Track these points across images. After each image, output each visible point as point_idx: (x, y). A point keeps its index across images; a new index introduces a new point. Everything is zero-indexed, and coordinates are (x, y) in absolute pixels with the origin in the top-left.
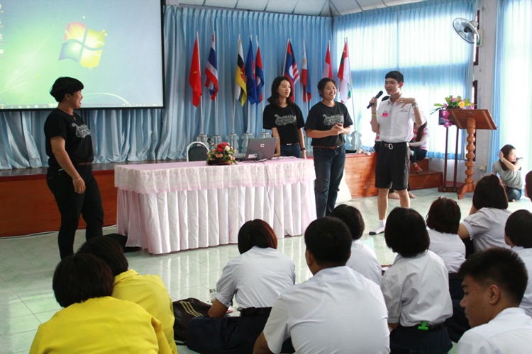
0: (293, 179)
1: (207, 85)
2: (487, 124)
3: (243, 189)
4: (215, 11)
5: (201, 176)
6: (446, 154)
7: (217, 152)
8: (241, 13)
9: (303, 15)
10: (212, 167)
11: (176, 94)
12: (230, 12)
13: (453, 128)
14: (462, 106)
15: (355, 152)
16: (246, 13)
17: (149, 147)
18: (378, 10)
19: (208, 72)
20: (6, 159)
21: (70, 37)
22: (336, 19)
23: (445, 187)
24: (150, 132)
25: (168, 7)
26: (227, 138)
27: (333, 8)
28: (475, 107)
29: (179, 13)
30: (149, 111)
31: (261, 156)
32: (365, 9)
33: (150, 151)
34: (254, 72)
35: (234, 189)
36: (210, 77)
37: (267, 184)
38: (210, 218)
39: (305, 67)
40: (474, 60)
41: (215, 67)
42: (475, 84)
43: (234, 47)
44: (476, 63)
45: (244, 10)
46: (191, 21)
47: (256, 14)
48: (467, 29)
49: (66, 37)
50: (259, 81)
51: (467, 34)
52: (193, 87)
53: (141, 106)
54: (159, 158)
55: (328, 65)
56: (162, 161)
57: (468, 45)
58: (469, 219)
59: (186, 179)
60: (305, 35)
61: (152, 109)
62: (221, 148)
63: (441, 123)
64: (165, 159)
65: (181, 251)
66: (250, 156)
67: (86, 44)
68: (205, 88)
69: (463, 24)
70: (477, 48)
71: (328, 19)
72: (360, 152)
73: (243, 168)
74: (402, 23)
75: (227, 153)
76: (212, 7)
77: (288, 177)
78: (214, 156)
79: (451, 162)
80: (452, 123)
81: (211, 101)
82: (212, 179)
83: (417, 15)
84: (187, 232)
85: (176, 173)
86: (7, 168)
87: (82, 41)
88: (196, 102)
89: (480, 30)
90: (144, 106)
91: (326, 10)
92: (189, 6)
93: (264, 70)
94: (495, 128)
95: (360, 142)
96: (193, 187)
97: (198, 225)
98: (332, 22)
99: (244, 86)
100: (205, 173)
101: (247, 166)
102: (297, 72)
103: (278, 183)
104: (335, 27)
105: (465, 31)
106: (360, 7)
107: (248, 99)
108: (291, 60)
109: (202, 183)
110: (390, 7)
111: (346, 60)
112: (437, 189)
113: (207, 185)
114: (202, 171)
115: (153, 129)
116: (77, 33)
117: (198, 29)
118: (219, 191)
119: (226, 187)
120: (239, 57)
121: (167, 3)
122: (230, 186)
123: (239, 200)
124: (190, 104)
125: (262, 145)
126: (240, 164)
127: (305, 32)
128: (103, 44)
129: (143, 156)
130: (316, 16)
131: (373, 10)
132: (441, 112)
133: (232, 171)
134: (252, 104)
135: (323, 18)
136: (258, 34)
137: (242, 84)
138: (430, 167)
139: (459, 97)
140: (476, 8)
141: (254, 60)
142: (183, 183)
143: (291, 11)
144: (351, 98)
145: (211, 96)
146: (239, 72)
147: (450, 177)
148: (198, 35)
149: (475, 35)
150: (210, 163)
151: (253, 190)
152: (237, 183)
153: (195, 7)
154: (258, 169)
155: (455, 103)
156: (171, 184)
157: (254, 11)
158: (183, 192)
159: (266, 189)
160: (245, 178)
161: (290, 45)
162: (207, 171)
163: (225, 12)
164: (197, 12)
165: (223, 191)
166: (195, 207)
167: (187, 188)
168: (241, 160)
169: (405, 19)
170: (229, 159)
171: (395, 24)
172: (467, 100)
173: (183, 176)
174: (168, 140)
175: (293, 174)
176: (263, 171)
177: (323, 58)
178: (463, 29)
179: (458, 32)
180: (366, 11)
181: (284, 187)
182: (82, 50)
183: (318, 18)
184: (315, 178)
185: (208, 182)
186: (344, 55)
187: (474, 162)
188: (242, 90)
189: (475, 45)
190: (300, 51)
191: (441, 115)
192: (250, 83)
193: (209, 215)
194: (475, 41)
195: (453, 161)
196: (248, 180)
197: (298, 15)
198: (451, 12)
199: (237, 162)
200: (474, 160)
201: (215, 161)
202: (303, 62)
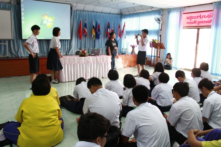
0: (105, 61)
1: (84, 33)
2: (163, 47)
3: (90, 64)
4: (87, 12)
5: (77, 60)
6: (152, 56)
7: (82, 53)
8: (94, 13)
9: (113, 14)
10: (80, 57)
11: (75, 36)
12: (91, 12)
13: (154, 48)
14: (156, 42)
15: (125, 54)
16: (96, 13)
17: (66, 51)
18: (134, 13)
19: (84, 30)
20: (25, 54)
21: (44, 19)
22: (122, 16)
23: (151, 65)
24: (67, 47)
25: (73, 11)
26: (89, 49)
27: (121, 12)
28: (160, 42)
29: (76, 12)
30: (67, 41)
31: (96, 54)
32: (131, 13)
33: (67, 52)
34: (98, 30)
35: (87, 64)
36: (85, 31)
37: (97, 63)
38: (80, 72)
39: (113, 29)
40: (160, 29)
41: (86, 28)
42: (160, 36)
43: (92, 23)
44: (161, 30)
45: (95, 12)
46: (79, 15)
47: (99, 13)
48: (159, 20)
49: (42, 19)
50: (99, 33)
51: (159, 21)
52: (80, 34)
53: (64, 39)
54: (69, 54)
55: (119, 29)
56: (70, 55)
57: (159, 24)
58: (152, 75)
59: (73, 61)
60: (113, 20)
61: (68, 40)
62: (83, 52)
63: (150, 47)
64: (71, 54)
65: (71, 81)
66: (92, 54)
67: (48, 21)
68: (83, 34)
69: (157, 18)
70: (161, 26)
71: (120, 15)
72: (127, 54)
73: (90, 58)
74: (141, 17)
75: (85, 53)
76: (86, 11)
77: (103, 61)
78: (81, 54)
79: (153, 58)
80: (153, 47)
81: (85, 38)
82: (80, 61)
83: (145, 15)
84: (73, 76)
85: (70, 59)
86: (25, 56)
87: (47, 20)
88: (80, 38)
89: (162, 20)
90: (65, 39)
91: (119, 13)
92: (79, 10)
93: (101, 29)
94: (165, 49)
95: (128, 51)
96: (75, 63)
97: (76, 74)
98: (121, 17)
99: (94, 34)
100: (78, 59)
101: (91, 57)
102: (110, 30)
103: (100, 62)
104: (122, 18)
105: (158, 20)
106: (129, 12)
107: (96, 38)
108: (109, 27)
109: (77, 62)
110: (138, 13)
111: (125, 27)
112: (148, 66)
113: (79, 62)
114: (77, 58)
115: (68, 46)
116: (46, 18)
117: (82, 17)
118: (82, 64)
119: (85, 63)
120: (93, 26)
121: (73, 9)
122: (86, 63)
123: (89, 67)
124: (79, 39)
125: (96, 51)
126: (89, 57)
127: (113, 19)
128: (53, 21)
129: (65, 53)
130: (116, 14)
131: (133, 13)
132: (150, 43)
133: (87, 58)
134: (97, 39)
135: (118, 15)
136: (99, 19)
137: (94, 33)
138: (147, 59)
139: (156, 39)
140: (161, 14)
141: (98, 27)
142: (72, 62)
143: (109, 13)
144: (125, 39)
145: (85, 37)
146: (93, 30)
147: (152, 62)
148: (81, 19)
149: (161, 22)
150: (80, 56)
151: (93, 64)
152: (88, 62)
153: (81, 11)
154: (94, 58)
155: (154, 41)
156: (68, 62)
157: (98, 12)
158: (72, 64)
159: (97, 64)
160: (90, 60)
161: (109, 23)
162: (79, 58)
163: (90, 12)
164: (81, 12)
165: (84, 64)
166: (75, 69)
167: (73, 63)
168: (89, 55)
169: (142, 16)
170: (85, 55)
171: (139, 17)
172: (158, 40)
173: (72, 60)
174: (72, 49)
175: (105, 60)
176: (96, 59)
177: (118, 26)
178: (157, 20)
179: (156, 20)
180: (131, 14)
181: (102, 64)
182: (47, 22)
183: (117, 15)
184: (111, 61)
185: (79, 61)
186: (124, 26)
187: (159, 58)
188: (94, 35)
189: (161, 25)
190: (111, 25)
191: (150, 44)
192: (96, 33)
193: (79, 71)
194: (161, 23)
195: (154, 58)
196: (91, 61)
197: (111, 14)
198: (154, 15)
199: (88, 56)
200: (159, 57)
201: (81, 56)
202: (112, 27)
